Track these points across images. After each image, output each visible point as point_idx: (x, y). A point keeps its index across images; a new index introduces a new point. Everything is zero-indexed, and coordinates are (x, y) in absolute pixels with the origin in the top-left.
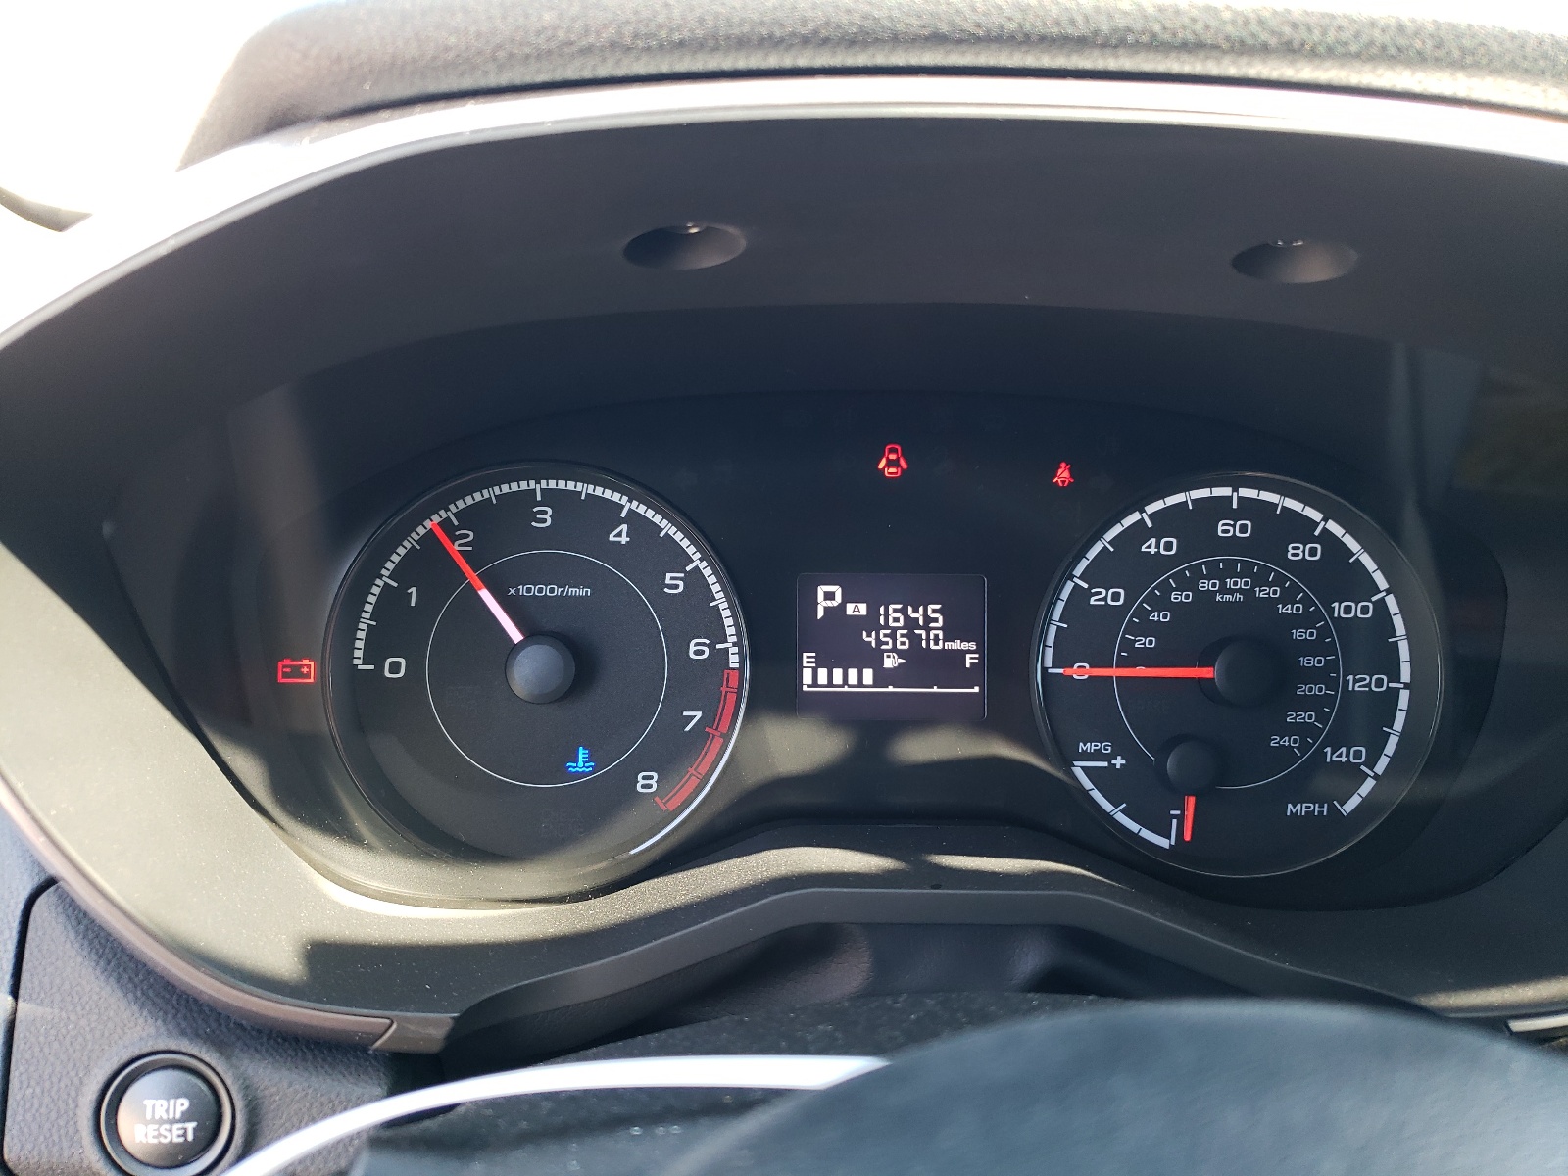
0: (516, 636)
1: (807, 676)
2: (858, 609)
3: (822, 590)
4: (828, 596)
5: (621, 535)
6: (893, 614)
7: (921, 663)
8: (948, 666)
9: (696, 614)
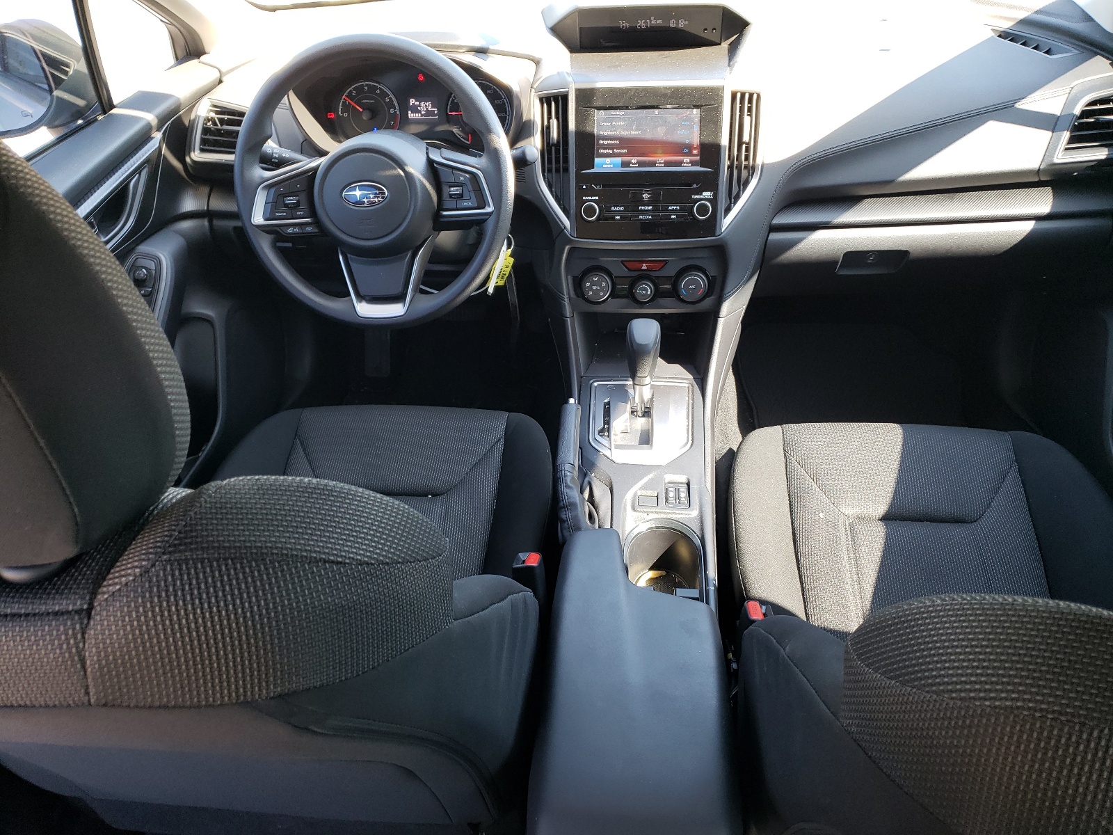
0: (361, 110)
1: (409, 115)
2: (417, 103)
3: (411, 100)
4: (412, 101)
5: (378, 91)
6: (423, 104)
7: (428, 113)
8: (432, 113)
9: (392, 105)
